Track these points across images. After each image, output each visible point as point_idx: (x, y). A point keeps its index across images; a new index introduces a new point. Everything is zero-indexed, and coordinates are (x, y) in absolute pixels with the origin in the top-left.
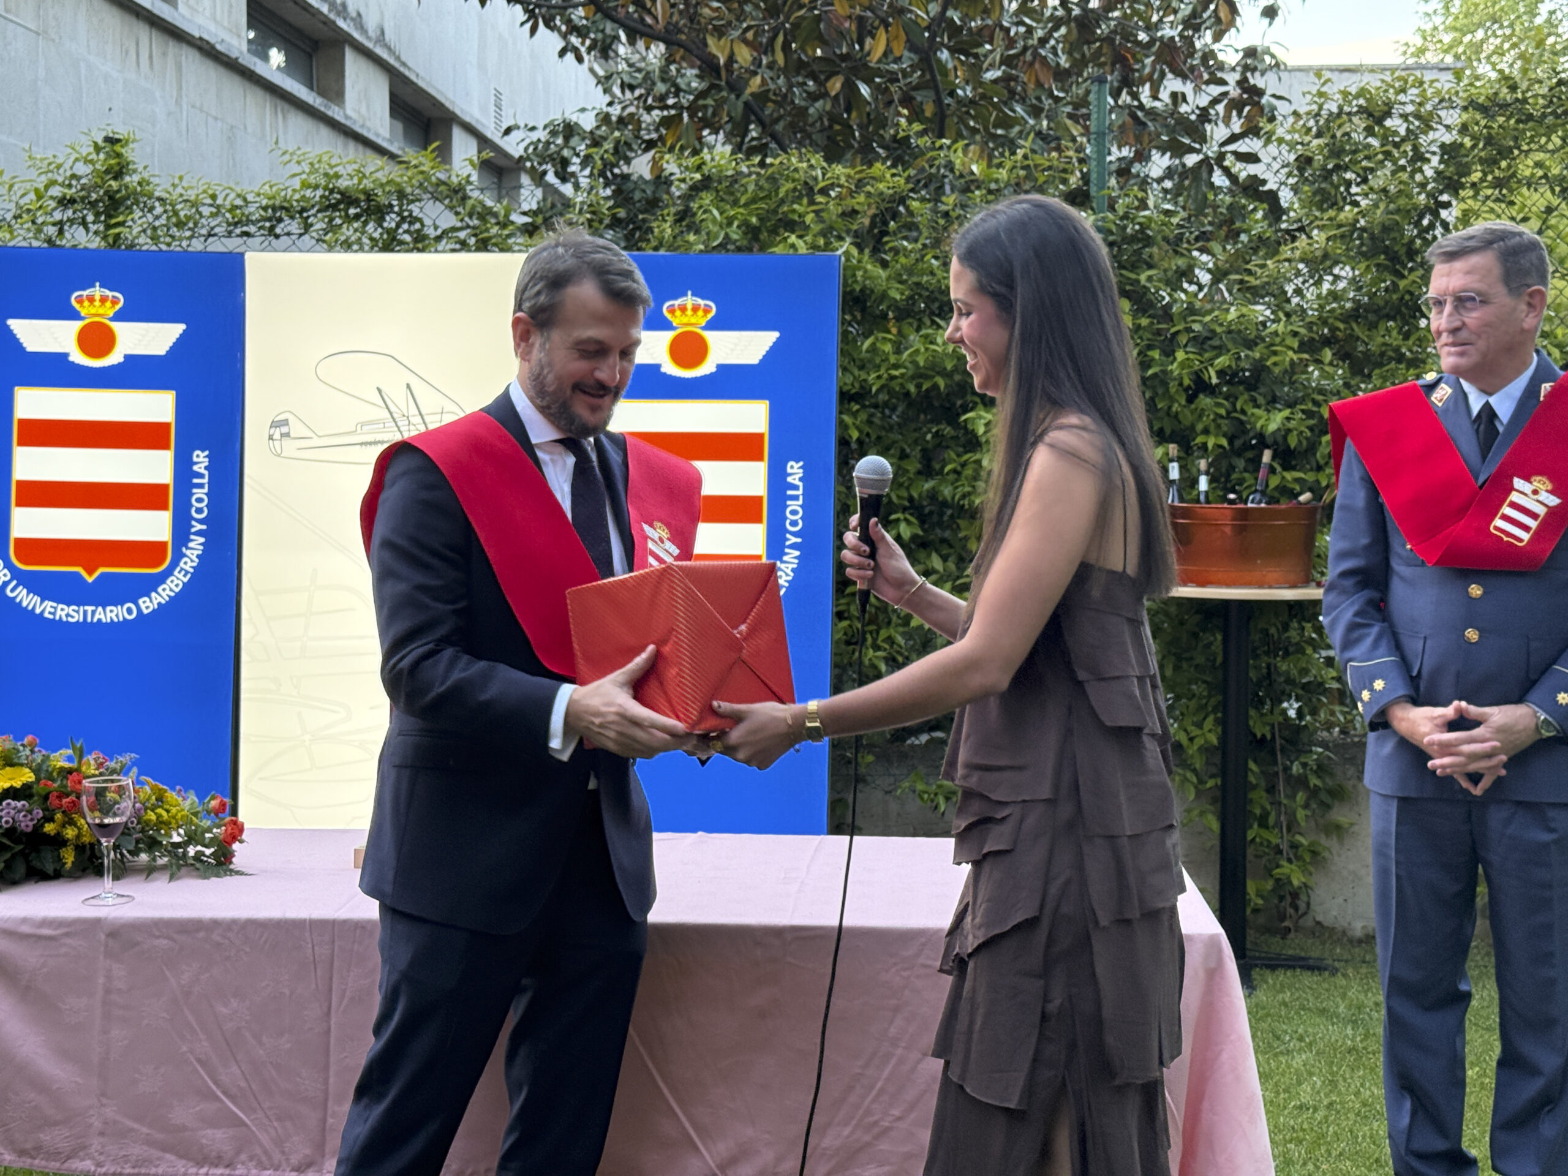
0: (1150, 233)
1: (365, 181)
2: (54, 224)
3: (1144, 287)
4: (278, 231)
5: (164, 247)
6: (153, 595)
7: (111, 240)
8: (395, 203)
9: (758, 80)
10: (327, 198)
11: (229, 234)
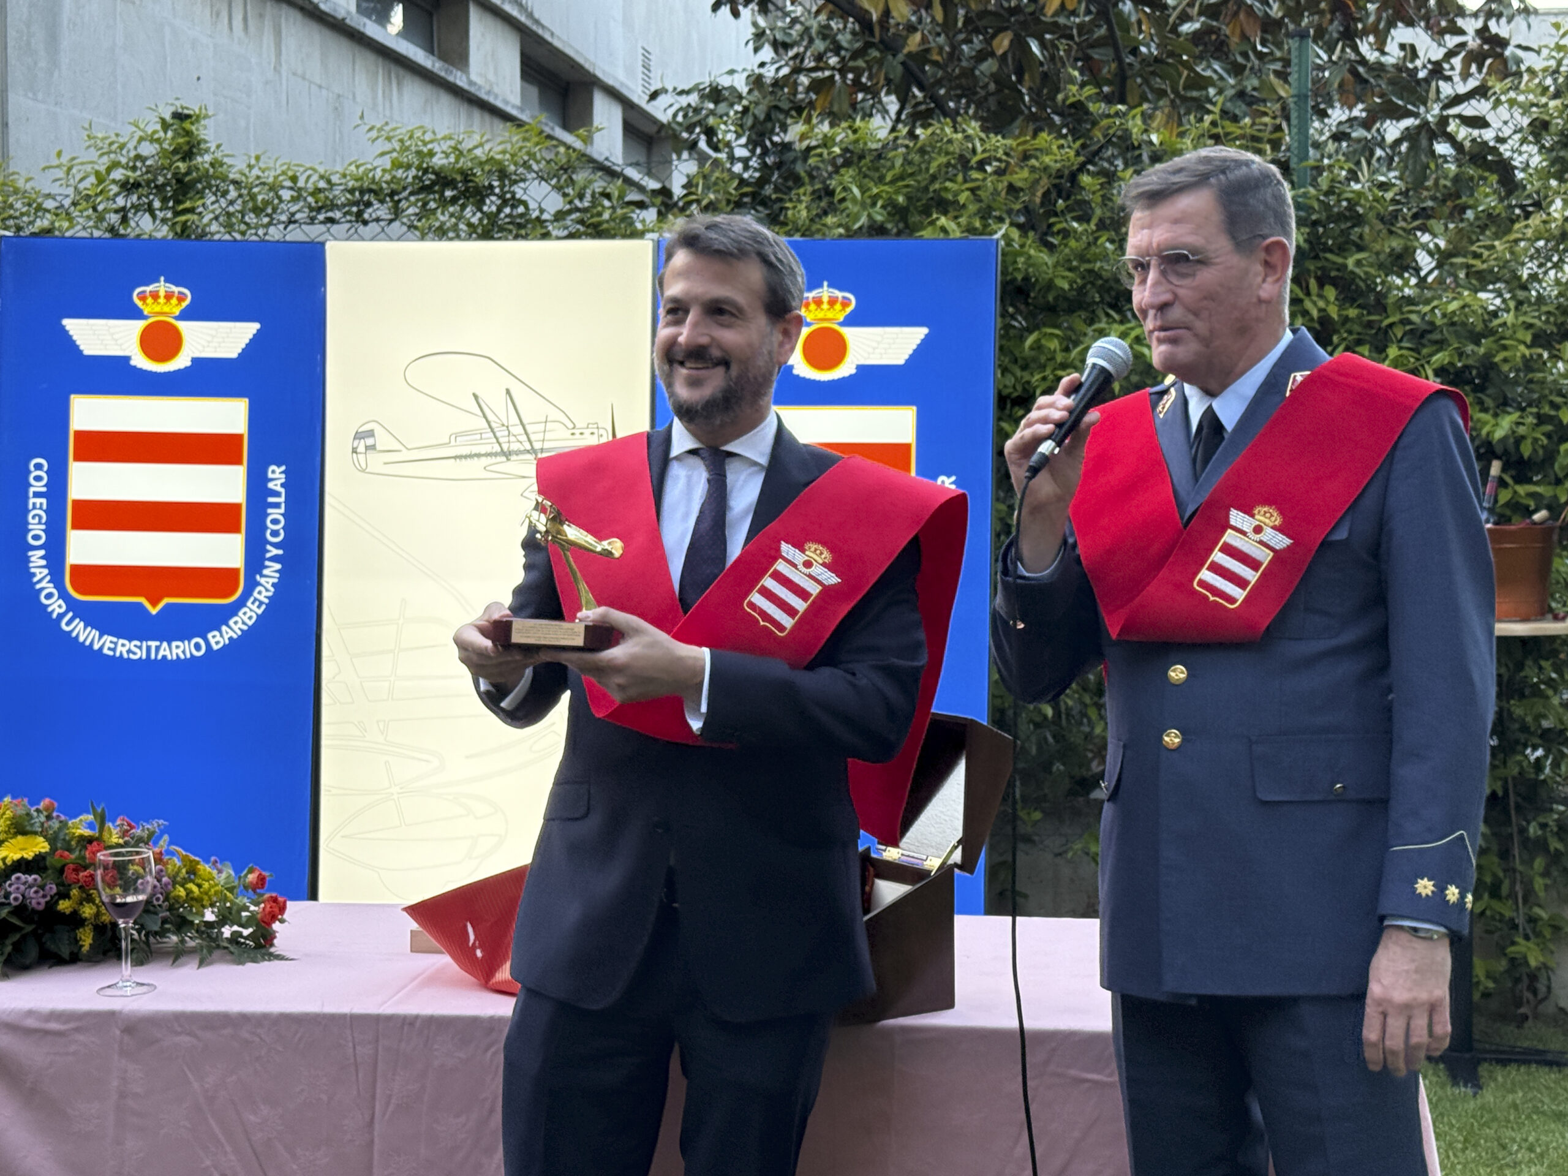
0: (1360, 210)
1: (462, 160)
2: (116, 211)
3: (1352, 272)
4: (366, 216)
5: (238, 236)
6: (224, 628)
7: (178, 229)
8: (496, 184)
9: (918, 37)
10: (420, 179)
11: (312, 221)
